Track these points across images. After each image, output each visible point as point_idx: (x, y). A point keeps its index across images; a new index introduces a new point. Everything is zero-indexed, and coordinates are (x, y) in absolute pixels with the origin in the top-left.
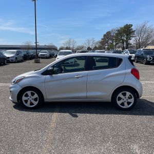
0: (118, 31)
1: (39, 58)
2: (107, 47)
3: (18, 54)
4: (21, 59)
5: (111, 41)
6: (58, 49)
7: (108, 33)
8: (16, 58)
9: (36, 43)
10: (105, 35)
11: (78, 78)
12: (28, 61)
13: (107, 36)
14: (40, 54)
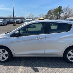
0: (55, 10)
1: (16, 23)
2: (49, 18)
3: (4, 21)
4: (6, 23)
5: (51, 15)
6: (25, 19)
7: (50, 11)
8: (3, 23)
9: (14, 15)
10: (48, 12)
11: (38, 39)
12: (9, 25)
13: (50, 12)
14: (16, 21)
